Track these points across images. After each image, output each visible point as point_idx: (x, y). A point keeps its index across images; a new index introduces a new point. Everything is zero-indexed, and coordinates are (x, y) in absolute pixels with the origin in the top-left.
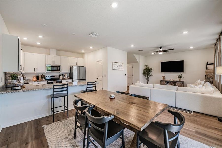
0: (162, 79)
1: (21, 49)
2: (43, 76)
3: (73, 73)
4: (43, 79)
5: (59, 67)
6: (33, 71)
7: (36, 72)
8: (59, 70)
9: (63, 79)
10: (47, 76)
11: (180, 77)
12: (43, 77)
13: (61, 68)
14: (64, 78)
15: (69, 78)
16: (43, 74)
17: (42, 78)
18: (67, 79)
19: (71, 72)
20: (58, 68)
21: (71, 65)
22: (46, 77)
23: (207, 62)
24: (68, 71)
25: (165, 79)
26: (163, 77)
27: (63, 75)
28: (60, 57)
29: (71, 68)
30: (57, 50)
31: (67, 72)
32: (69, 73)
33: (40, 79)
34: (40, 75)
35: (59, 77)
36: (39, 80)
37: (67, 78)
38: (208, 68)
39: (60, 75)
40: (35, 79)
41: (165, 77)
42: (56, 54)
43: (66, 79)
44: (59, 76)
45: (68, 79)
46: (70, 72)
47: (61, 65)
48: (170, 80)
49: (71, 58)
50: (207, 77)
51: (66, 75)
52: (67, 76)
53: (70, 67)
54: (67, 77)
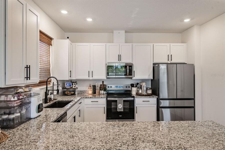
1: (68, 38)
2: (104, 85)
3: (159, 80)
4: (103, 91)
5: (130, 66)
6: (87, 77)
7: (91, 78)
8: (129, 75)
9: (138, 94)
10: (110, 86)
12: (103, 87)
13: (134, 69)
14: (140, 91)
15: (150, 92)
16: (103, 82)
17: (100, 90)
18: (146, 96)
19: (156, 78)
20: (128, 71)
21: (156, 61)
22: (108, 89)
24: (149, 75)
27: (138, 84)
28: (132, 45)
29: (155, 68)
30: (126, 32)
31: (146, 77)
32: (151, 80)
33: (98, 91)
34: (98, 84)
35: (130, 89)
36: (95, 93)
37: (145, 93)
39: (132, 85)
40: (90, 92)
42: (124, 41)
43: (143, 95)
44: (130, 87)
45: (148, 95)
46: (152, 78)
47: (134, 63)
49: (155, 44)
51: (144, 84)
52: (145, 89)
53: (153, 67)
54: (147, 90)
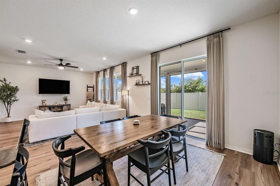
0: (41, 104)
11: (66, 99)
23: (87, 85)
25: (46, 104)
26: (42, 101)
38: (88, 91)
41: (45, 101)
48: (54, 105)
50: (88, 98)
